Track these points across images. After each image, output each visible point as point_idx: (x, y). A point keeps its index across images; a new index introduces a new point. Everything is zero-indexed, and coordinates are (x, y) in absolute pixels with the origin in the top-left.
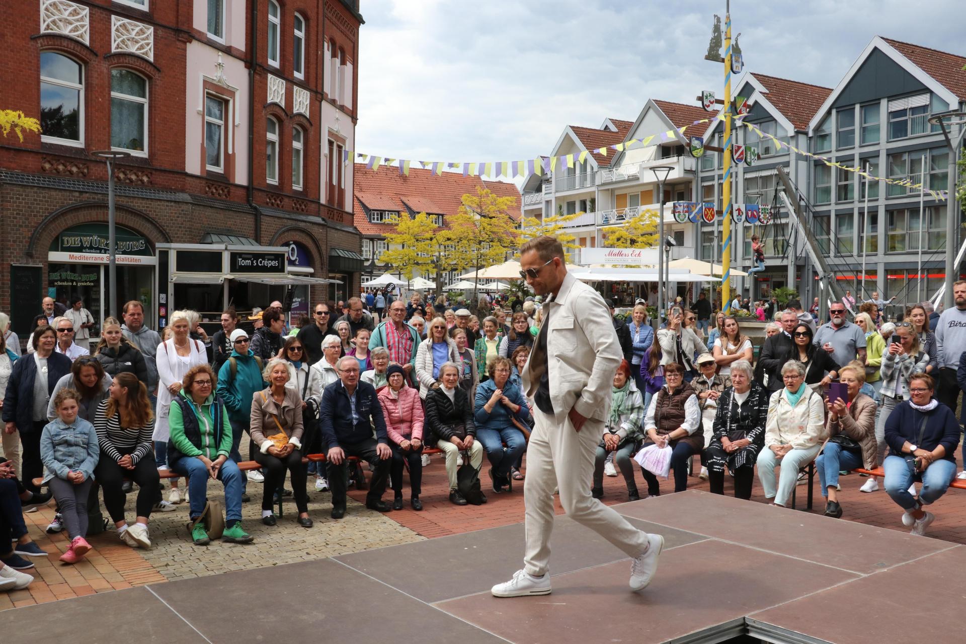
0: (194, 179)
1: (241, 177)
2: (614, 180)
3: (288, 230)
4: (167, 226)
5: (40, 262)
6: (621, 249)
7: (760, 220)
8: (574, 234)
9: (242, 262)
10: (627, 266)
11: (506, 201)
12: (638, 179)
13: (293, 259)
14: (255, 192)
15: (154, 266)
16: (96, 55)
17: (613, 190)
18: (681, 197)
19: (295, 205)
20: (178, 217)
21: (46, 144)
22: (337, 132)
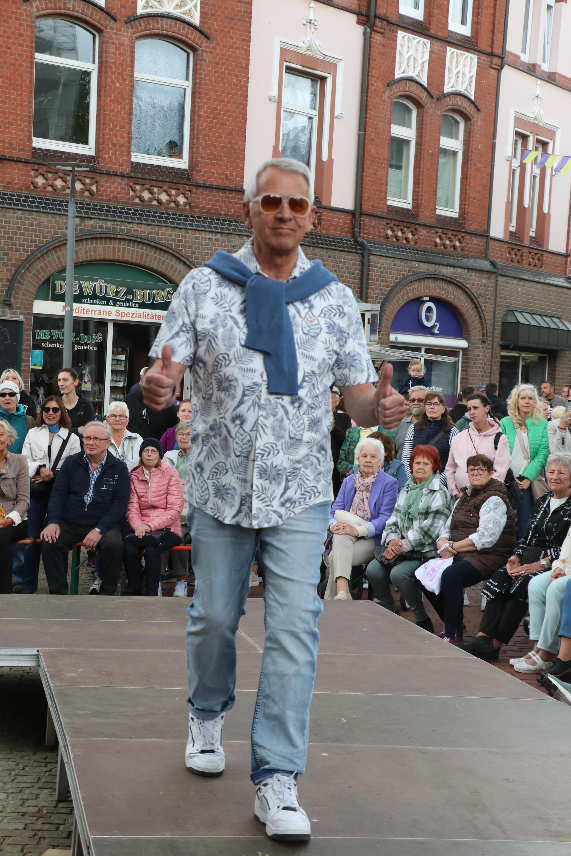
1: (342, 197)
3: (419, 279)
13: (428, 324)
16: (115, 20)
19: (441, 239)
21: (41, 150)
22: (535, 118)
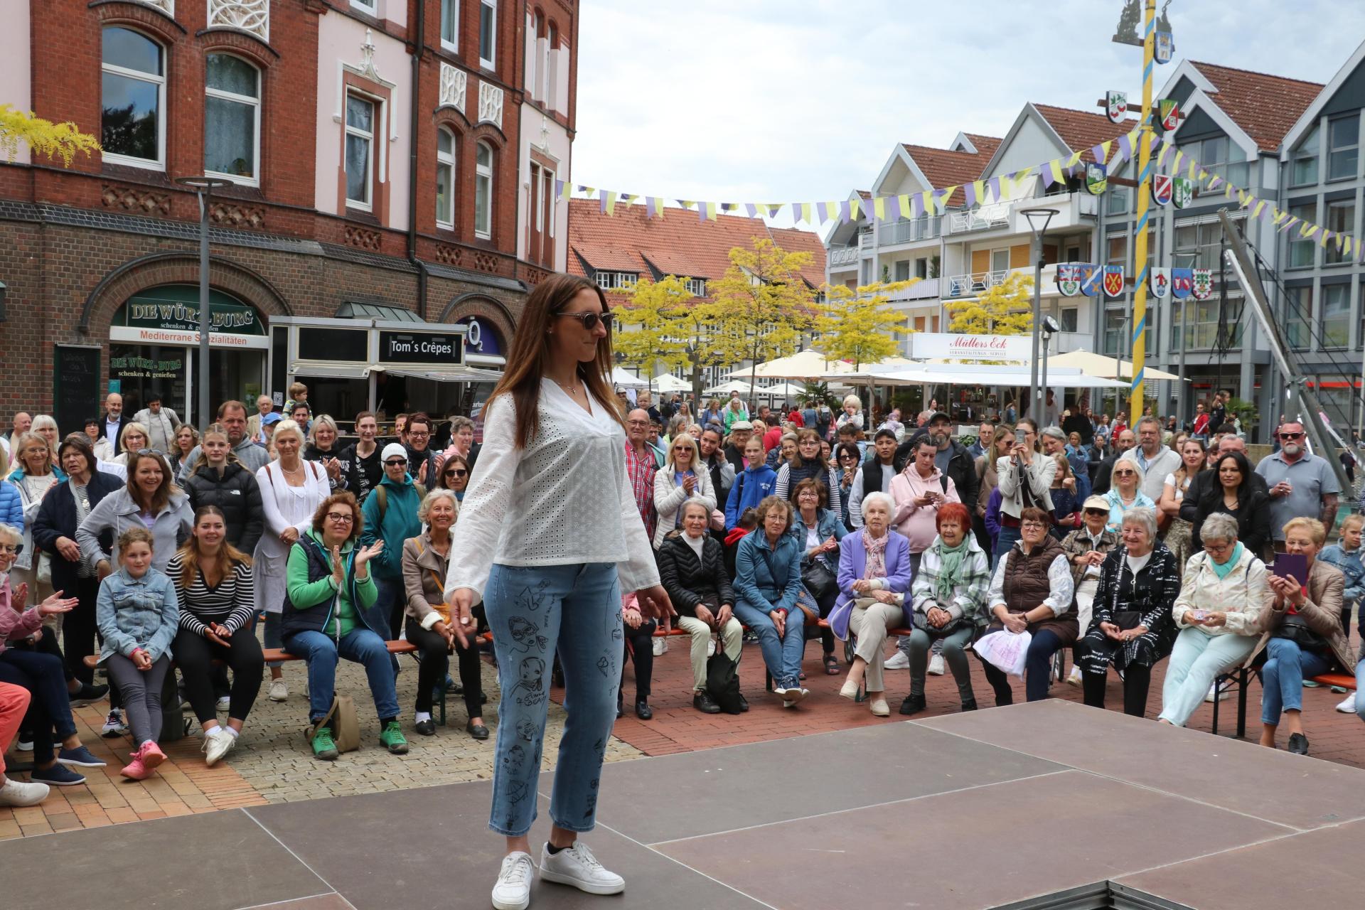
0: (327, 221)
1: (398, 218)
2: (970, 228)
3: (467, 300)
4: (287, 291)
5: (98, 341)
6: (975, 336)
7: (1193, 293)
8: (904, 311)
9: (397, 347)
10: (984, 362)
11: (798, 259)
12: (1006, 227)
13: (474, 342)
14: (420, 242)
15: (266, 350)
16: (185, 32)
17: (967, 245)
18: (1074, 255)
19: (479, 261)
20: (303, 277)
21: (109, 165)
22: (543, 151)
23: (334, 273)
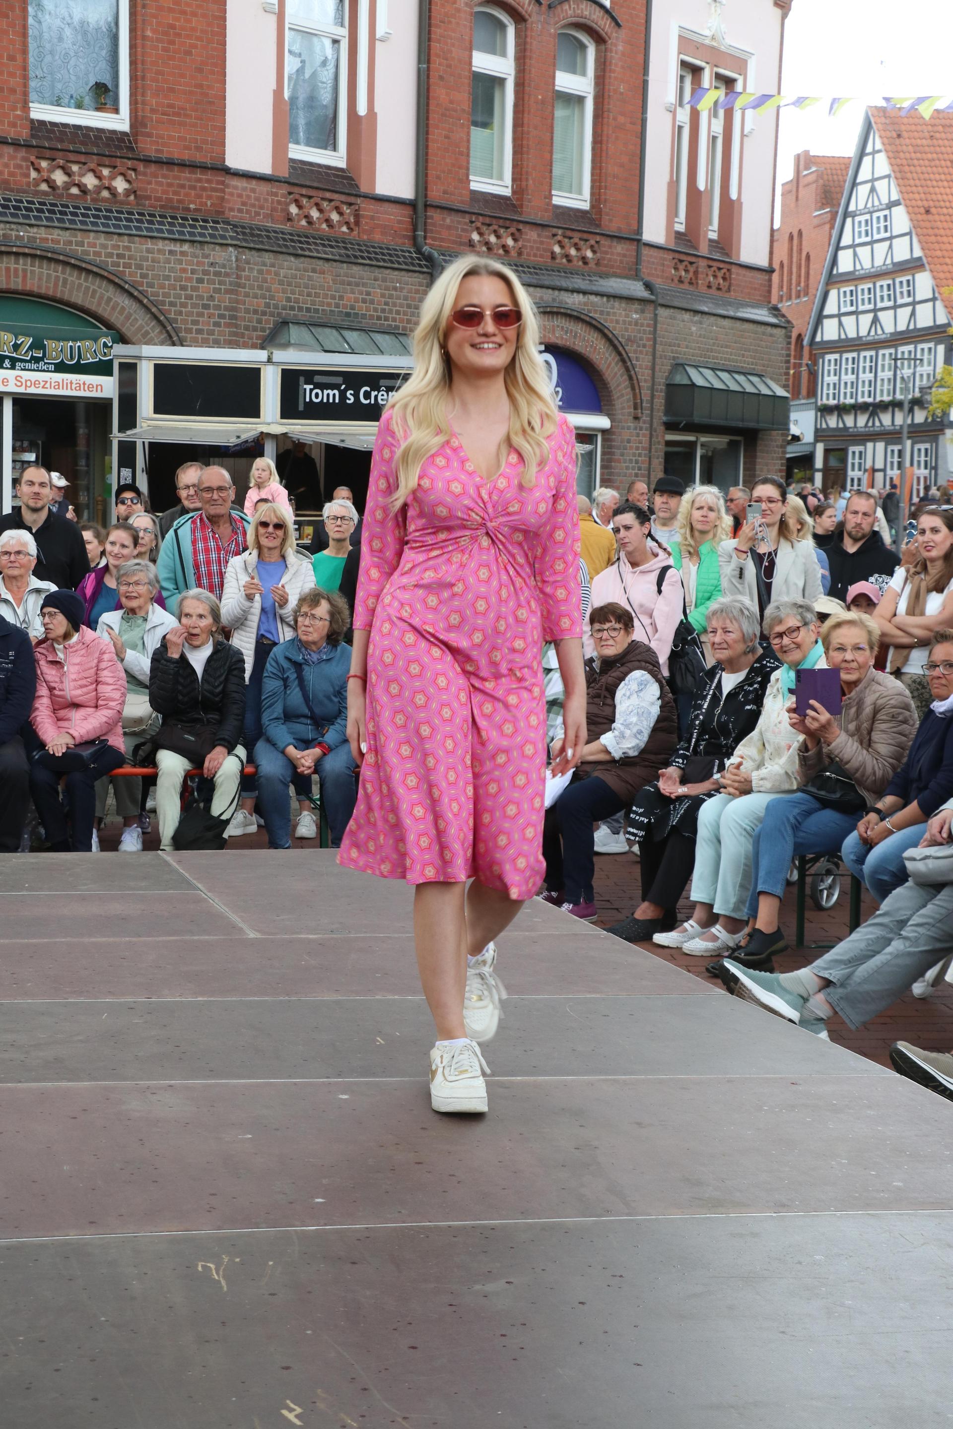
0: (254, 184)
1: (394, 177)
14: (436, 216)
15: (110, 402)
19: (562, 247)
22: (713, 38)
23: (260, 272)
